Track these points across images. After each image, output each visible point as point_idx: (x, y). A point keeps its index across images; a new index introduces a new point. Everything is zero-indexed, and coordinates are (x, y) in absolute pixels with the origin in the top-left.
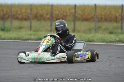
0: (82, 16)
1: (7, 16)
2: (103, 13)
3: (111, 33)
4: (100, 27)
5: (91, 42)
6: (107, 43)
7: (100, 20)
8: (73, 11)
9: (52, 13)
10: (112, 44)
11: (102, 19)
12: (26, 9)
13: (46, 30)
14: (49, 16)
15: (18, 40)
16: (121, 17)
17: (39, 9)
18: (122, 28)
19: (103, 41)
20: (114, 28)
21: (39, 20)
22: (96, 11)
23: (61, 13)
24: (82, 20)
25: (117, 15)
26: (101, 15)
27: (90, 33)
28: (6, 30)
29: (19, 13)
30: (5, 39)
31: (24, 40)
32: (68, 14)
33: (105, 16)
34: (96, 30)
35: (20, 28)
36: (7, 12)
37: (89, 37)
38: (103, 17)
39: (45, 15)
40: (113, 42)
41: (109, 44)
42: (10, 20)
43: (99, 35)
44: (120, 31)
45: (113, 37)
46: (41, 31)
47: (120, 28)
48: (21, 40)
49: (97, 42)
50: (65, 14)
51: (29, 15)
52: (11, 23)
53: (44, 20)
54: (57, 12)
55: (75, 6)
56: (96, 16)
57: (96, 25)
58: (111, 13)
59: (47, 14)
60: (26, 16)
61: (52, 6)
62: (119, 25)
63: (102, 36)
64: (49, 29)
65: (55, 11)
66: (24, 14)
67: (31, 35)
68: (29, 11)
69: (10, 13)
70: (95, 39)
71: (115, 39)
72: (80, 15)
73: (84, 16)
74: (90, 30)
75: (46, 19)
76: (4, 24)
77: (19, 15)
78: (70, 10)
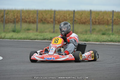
0: (80, 19)
1: (17, 20)
2: (97, 18)
3: (103, 34)
4: (94, 29)
5: (87, 41)
6: (101, 42)
7: (94, 23)
8: (72, 16)
9: (55, 17)
10: (104, 43)
11: (96, 22)
12: (33, 14)
13: (50, 32)
14: (52, 20)
15: (27, 40)
16: (112, 20)
17: (44, 14)
18: (112, 30)
19: (97, 41)
20: (106, 30)
21: (44, 23)
22: (91, 16)
23: (62, 18)
24: (79, 24)
25: (109, 19)
26: (95, 19)
27: (86, 34)
28: (17, 31)
29: (27, 17)
30: (16, 39)
31: (32, 40)
32: (68, 18)
33: (98, 20)
34: (91, 32)
35: (28, 30)
36: (17, 16)
37: (85, 37)
38: (97, 21)
39: (49, 19)
40: (105, 42)
41: (102, 43)
42: (20, 23)
43: (94, 36)
44: (111, 32)
45: (105, 37)
46: (46, 32)
47: (111, 30)
48: (29, 40)
49: (92, 41)
50: (65, 18)
51: (36, 19)
52: (21, 26)
53: (48, 23)
54: (58, 17)
55: (74, 11)
56: (91, 20)
57: (91, 28)
58: (104, 18)
59: (51, 18)
60: (33, 19)
61: (55, 11)
62: (110, 27)
63: (97, 36)
64: (52, 30)
65: (57, 15)
66: (32, 18)
67: (37, 35)
68: (35, 16)
69: (20, 18)
70: (91, 39)
71: (108, 39)
72: (78, 19)
73: (81, 20)
74: (86, 32)
75: (50, 22)
76: (15, 26)
77: (27, 18)
78: (69, 15)
